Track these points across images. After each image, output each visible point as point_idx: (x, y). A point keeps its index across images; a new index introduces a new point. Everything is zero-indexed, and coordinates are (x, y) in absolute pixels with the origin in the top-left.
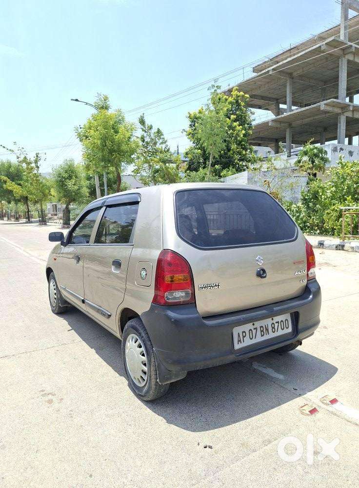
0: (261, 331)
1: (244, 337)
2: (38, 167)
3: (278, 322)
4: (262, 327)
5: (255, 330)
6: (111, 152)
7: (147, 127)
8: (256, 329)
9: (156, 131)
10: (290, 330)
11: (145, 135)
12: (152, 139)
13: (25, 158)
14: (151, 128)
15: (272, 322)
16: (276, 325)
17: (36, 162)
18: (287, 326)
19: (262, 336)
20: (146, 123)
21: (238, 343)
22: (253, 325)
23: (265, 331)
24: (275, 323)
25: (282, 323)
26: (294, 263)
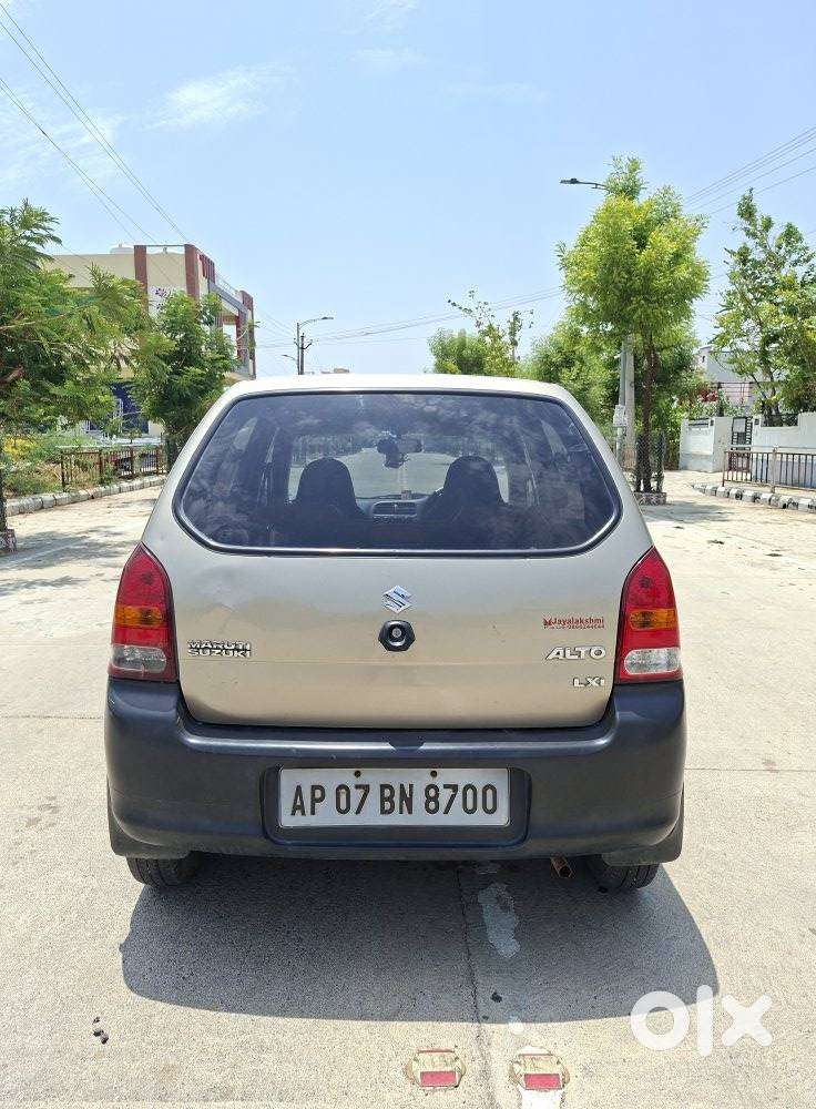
0: (383, 800)
1: (314, 801)
2: (515, 343)
3: (455, 788)
4: (391, 788)
5: (360, 793)
6: (626, 296)
7: (760, 222)
8: (366, 788)
9: (783, 230)
10: (501, 818)
11: (751, 243)
12: (770, 255)
13: (490, 326)
14: (768, 225)
15: (430, 780)
16: (445, 795)
17: (513, 333)
18: (490, 806)
19: (383, 812)
20: (758, 216)
21: (293, 814)
22: (357, 774)
23: (396, 799)
24: (441, 788)
25: (470, 792)
26: (547, 623)
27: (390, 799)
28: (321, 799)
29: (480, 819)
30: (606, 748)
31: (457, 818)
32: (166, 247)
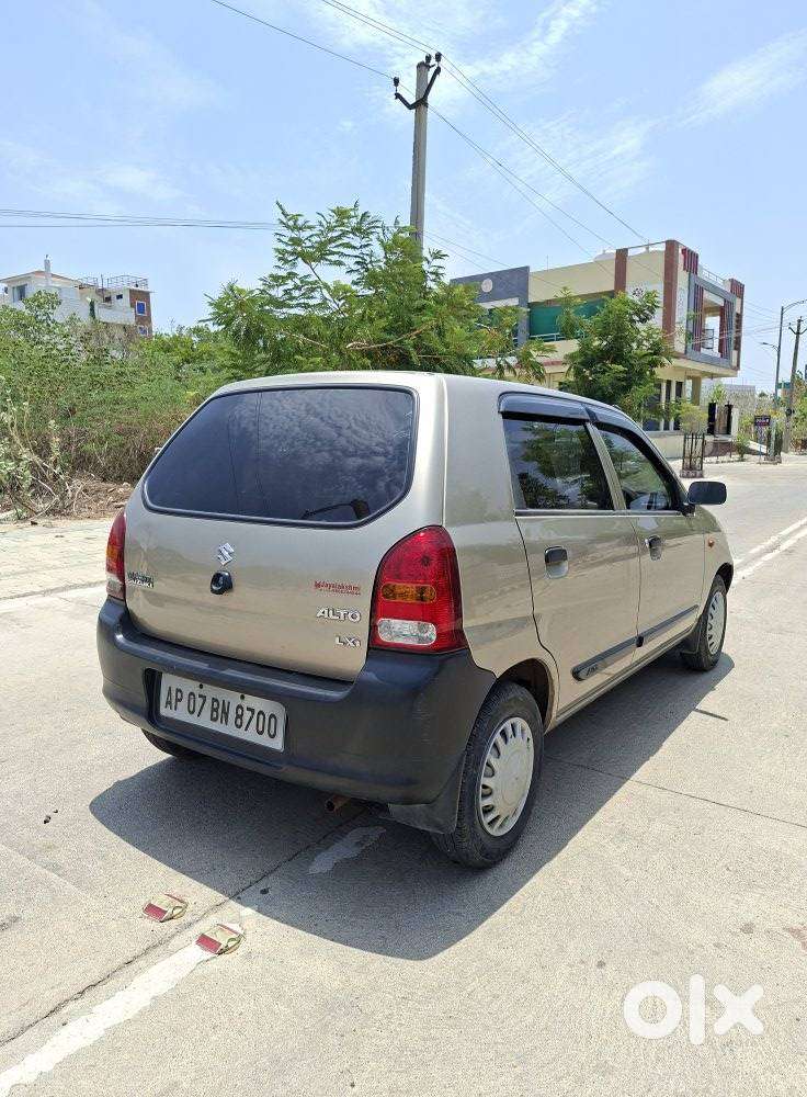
0: (213, 709)
1: (178, 700)
3: (253, 711)
4: (217, 700)
5: (201, 701)
8: (205, 699)
10: (278, 744)
15: (240, 702)
16: (247, 715)
18: (272, 732)
19: (212, 718)
21: (166, 706)
22: (201, 686)
23: (220, 711)
24: (245, 709)
25: (261, 716)
26: (318, 585)
27: (217, 710)
28: (180, 700)
29: (263, 741)
30: (345, 699)
31: (250, 735)
32: (647, 246)
